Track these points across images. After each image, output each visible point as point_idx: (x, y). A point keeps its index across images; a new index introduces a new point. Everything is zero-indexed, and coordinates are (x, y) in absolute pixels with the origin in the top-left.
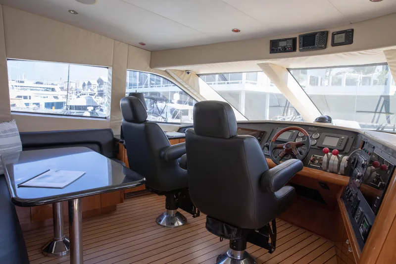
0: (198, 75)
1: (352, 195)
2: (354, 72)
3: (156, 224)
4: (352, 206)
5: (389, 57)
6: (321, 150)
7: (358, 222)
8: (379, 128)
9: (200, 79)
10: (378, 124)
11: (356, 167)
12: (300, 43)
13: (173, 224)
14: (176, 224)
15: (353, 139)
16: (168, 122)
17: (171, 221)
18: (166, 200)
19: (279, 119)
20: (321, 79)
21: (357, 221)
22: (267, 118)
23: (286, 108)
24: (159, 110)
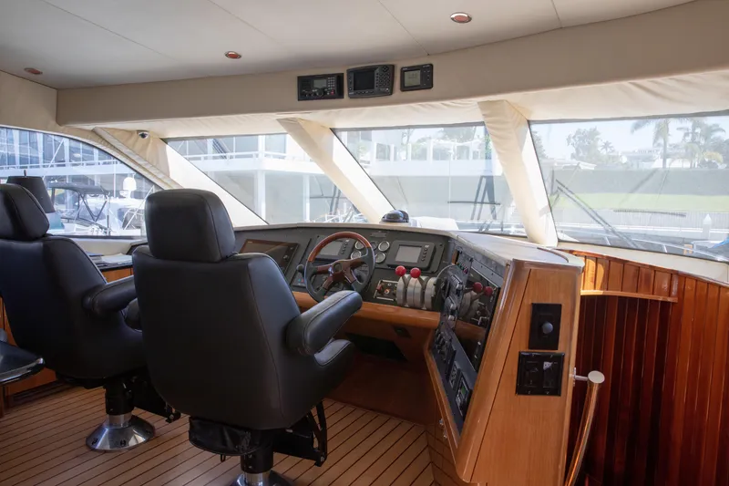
0: (165, 141)
1: (444, 342)
2: (444, 138)
3: (85, 449)
4: (445, 362)
5: (486, 112)
6: (392, 270)
7: (454, 387)
8: (482, 228)
9: (168, 148)
10: (481, 222)
11: (448, 296)
12: (349, 83)
13: (125, 443)
14: (132, 443)
15: (442, 249)
16: (112, 234)
17: (119, 439)
18: (107, 397)
19: (327, 219)
20: (395, 148)
21: (452, 386)
22: (307, 219)
23: (335, 199)
24: (90, 212)
